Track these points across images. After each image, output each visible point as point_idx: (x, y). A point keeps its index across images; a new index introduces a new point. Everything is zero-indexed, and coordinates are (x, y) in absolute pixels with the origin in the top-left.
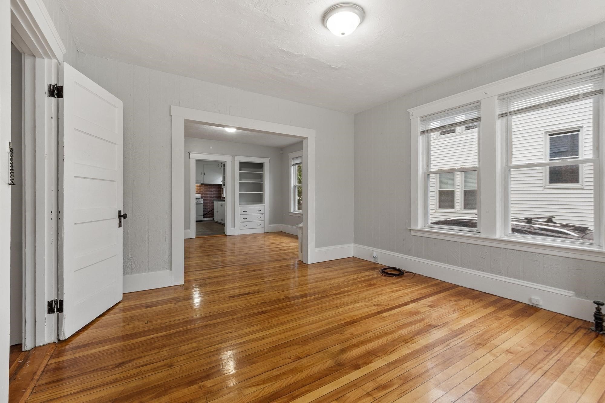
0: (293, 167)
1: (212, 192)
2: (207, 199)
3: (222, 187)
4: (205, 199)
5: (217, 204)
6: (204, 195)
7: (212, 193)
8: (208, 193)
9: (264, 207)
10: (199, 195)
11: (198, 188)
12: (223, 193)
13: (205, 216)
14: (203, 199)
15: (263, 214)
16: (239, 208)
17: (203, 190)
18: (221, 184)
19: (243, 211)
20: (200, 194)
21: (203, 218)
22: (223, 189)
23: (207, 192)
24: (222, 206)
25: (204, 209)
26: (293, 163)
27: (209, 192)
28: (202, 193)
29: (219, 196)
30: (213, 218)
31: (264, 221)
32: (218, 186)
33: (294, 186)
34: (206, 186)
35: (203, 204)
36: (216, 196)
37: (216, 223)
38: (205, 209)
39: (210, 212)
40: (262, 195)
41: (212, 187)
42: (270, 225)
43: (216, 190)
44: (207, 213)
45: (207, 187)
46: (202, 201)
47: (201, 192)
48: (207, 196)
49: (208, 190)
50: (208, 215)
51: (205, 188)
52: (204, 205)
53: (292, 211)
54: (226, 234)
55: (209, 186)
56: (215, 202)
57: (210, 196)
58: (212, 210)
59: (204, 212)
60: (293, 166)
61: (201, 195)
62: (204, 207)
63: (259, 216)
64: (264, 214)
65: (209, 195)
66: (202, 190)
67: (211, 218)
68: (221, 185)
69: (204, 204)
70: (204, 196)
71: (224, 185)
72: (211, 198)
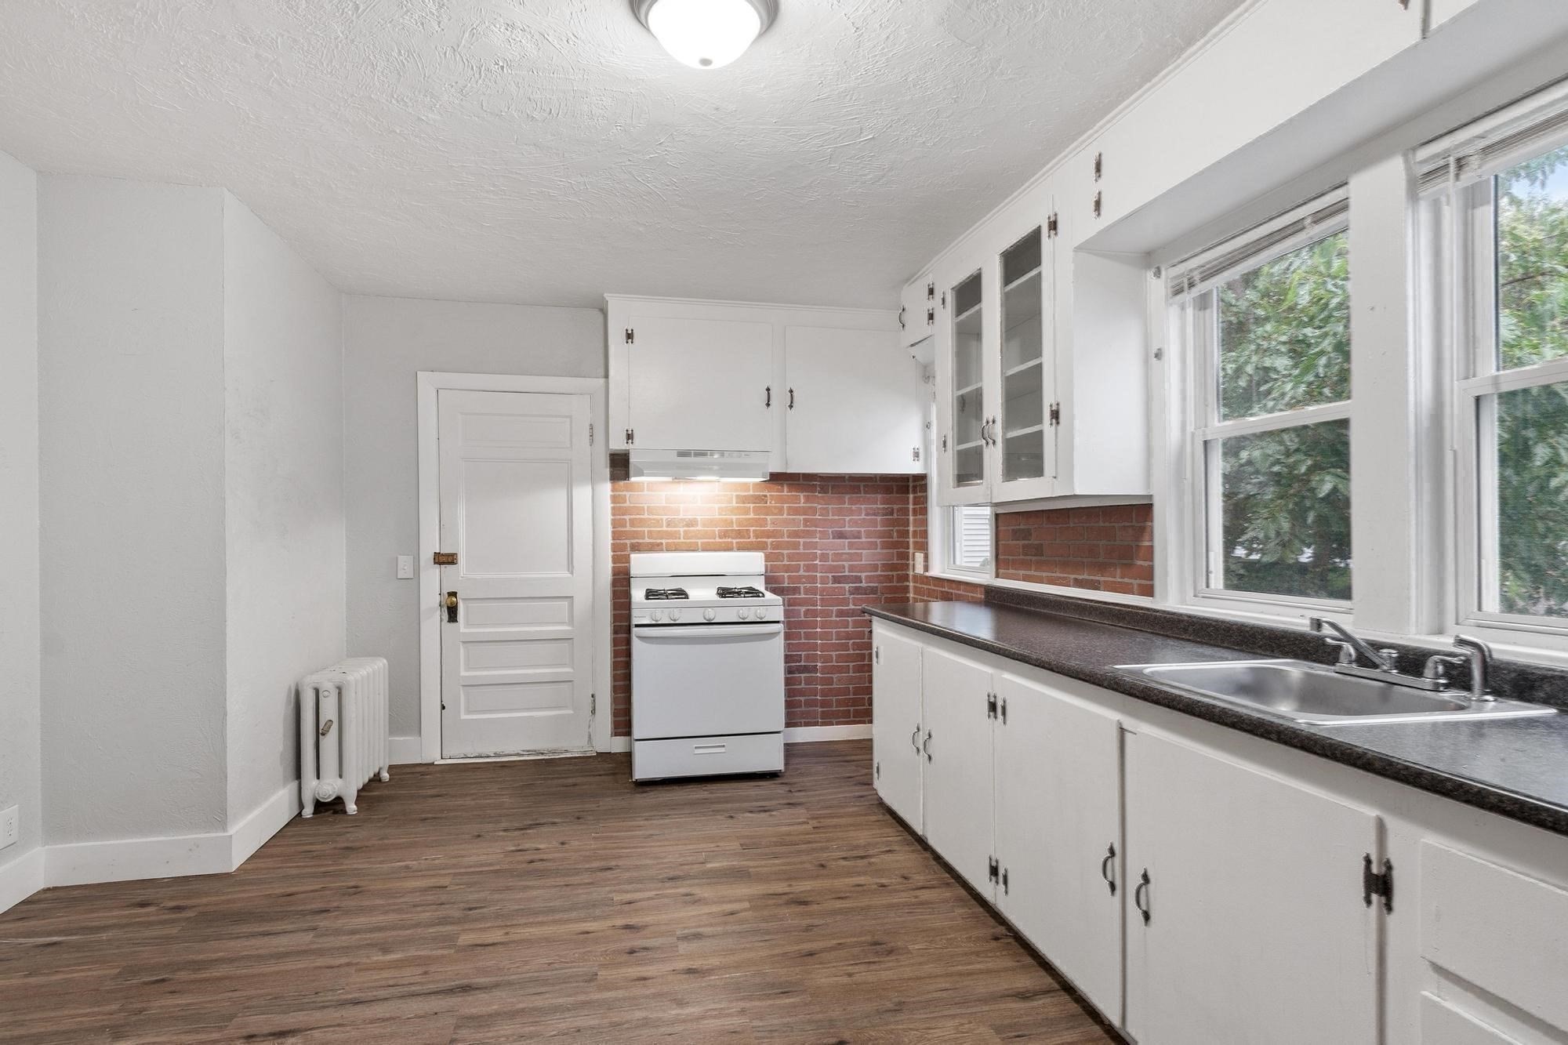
1: (840, 535)
2: (807, 591)
4: (798, 591)
6: (790, 557)
7: (845, 544)
8: (814, 546)
10: (755, 563)
11: (747, 512)
17: (786, 522)
20: (762, 555)
23: (813, 534)
27: (824, 535)
28: (776, 546)
29: (894, 567)
30: (870, 731)
32: (888, 490)
34: (802, 495)
35: (780, 639)
36: (875, 568)
38: (794, 667)
41: (848, 498)
43: (874, 523)
45: (807, 499)
47: (769, 535)
48: (808, 568)
49: (815, 523)
51: (797, 512)
55: (824, 490)
57: (832, 569)
61: (767, 558)
62: (788, 647)
65: (824, 557)
66: (773, 523)
68: (905, 483)
69: (793, 628)
70: (787, 569)
72: (836, 580)
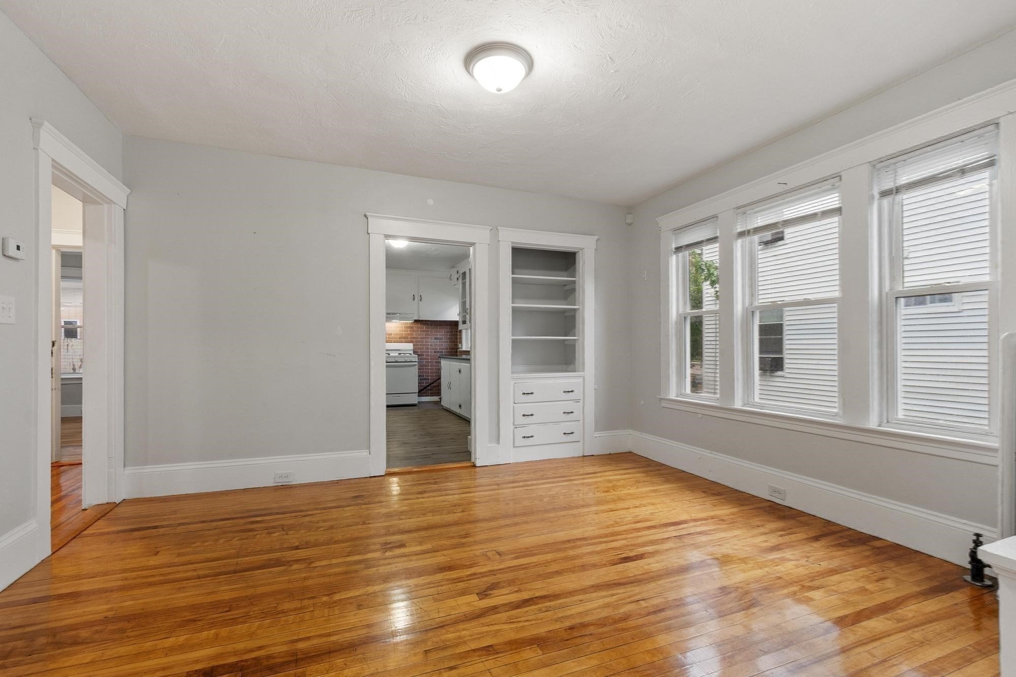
0: (674, 257)
1: (436, 339)
2: (426, 355)
3: (461, 327)
4: (423, 355)
5: (448, 367)
6: (421, 345)
7: (437, 341)
8: (428, 342)
9: (581, 380)
10: (410, 346)
11: (407, 331)
12: (461, 342)
13: (421, 392)
14: (418, 355)
15: (577, 401)
16: (512, 383)
17: (420, 334)
18: (458, 321)
19: (524, 394)
20: (412, 344)
21: (419, 396)
22: (461, 331)
23: (428, 338)
24: (460, 371)
25: (419, 376)
26: (674, 246)
27: (431, 339)
28: (416, 342)
29: (453, 349)
30: (440, 399)
31: (581, 422)
32: (451, 325)
33: (678, 315)
34: (424, 326)
35: (417, 367)
36: (447, 349)
37: (447, 414)
38: (421, 378)
39: (433, 383)
40: (574, 346)
41: (438, 327)
42: (597, 434)
43: (447, 335)
44: (428, 386)
45: (426, 327)
46: (415, 358)
47: (414, 338)
48: (426, 348)
49: (428, 335)
50: (428, 390)
51: (423, 331)
52: (419, 369)
53: (672, 395)
54: (473, 460)
55: (431, 325)
56: (444, 363)
57: (433, 349)
58: (438, 380)
59: (419, 383)
60: (675, 253)
61: (414, 345)
63: (569, 406)
64: (581, 401)
65: (431, 345)
66: (416, 334)
67: (435, 398)
68: (455, 324)
69: (422, 366)
70: (420, 349)
71: (464, 322)
72: (435, 352)
